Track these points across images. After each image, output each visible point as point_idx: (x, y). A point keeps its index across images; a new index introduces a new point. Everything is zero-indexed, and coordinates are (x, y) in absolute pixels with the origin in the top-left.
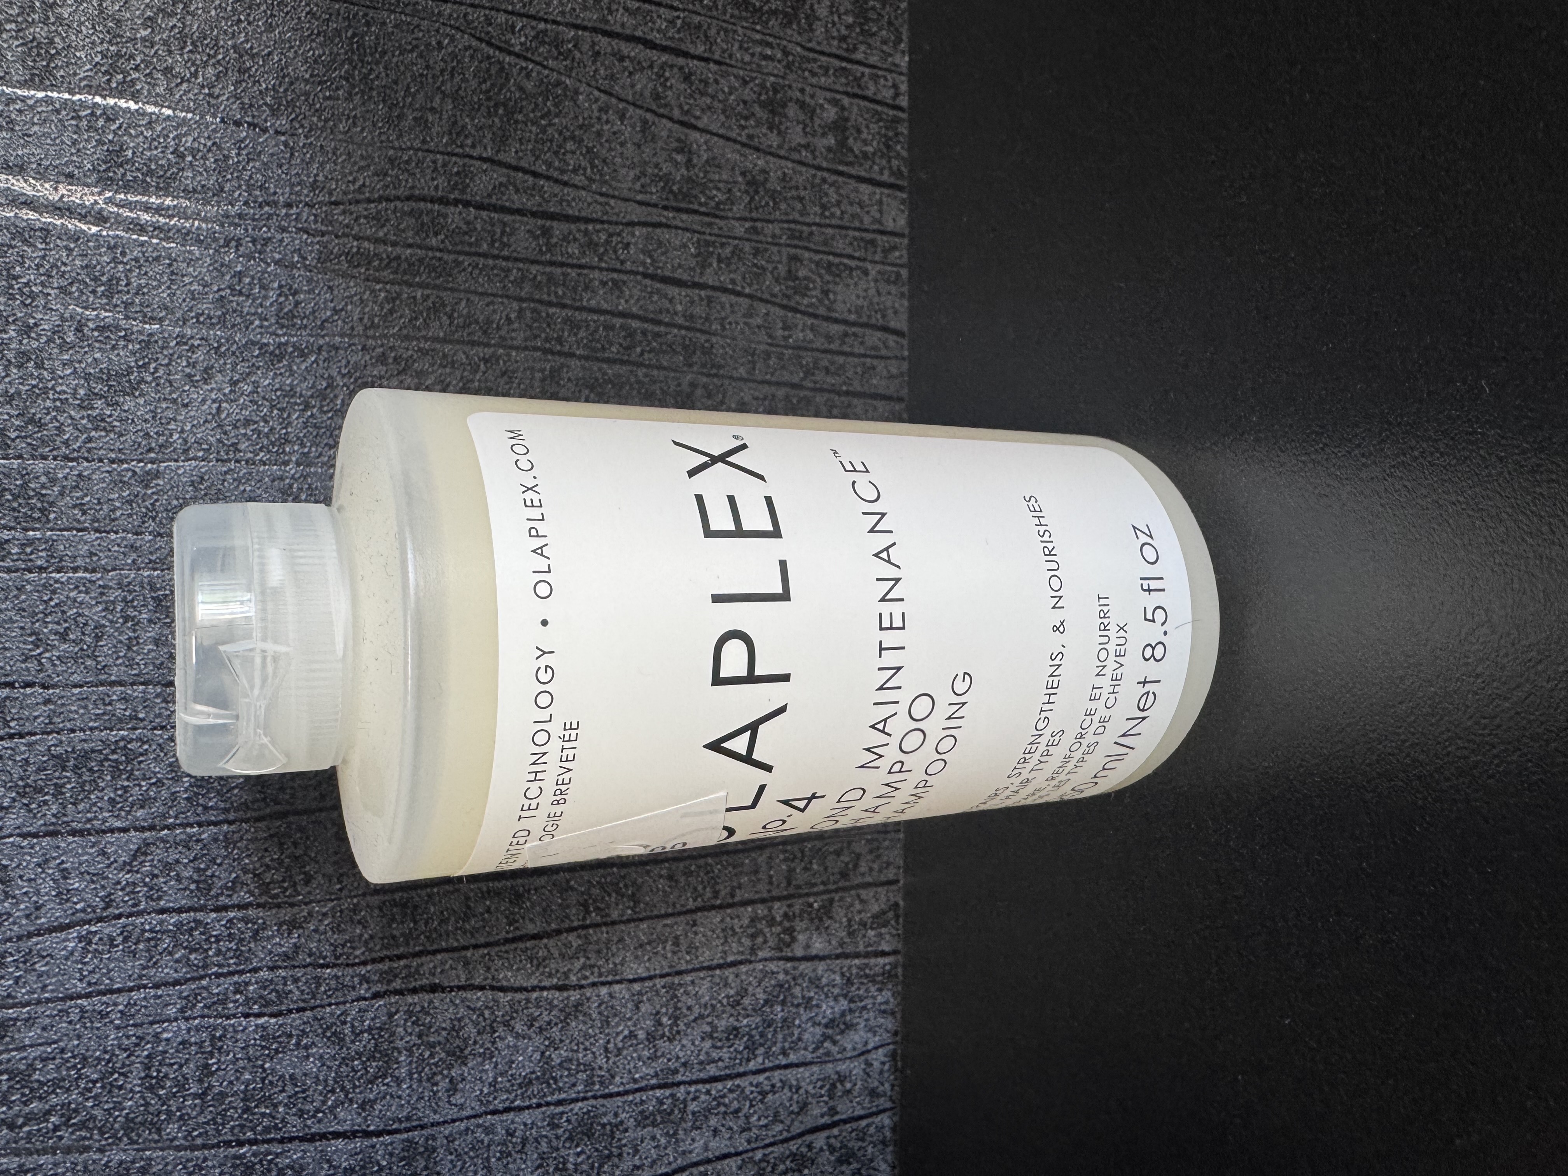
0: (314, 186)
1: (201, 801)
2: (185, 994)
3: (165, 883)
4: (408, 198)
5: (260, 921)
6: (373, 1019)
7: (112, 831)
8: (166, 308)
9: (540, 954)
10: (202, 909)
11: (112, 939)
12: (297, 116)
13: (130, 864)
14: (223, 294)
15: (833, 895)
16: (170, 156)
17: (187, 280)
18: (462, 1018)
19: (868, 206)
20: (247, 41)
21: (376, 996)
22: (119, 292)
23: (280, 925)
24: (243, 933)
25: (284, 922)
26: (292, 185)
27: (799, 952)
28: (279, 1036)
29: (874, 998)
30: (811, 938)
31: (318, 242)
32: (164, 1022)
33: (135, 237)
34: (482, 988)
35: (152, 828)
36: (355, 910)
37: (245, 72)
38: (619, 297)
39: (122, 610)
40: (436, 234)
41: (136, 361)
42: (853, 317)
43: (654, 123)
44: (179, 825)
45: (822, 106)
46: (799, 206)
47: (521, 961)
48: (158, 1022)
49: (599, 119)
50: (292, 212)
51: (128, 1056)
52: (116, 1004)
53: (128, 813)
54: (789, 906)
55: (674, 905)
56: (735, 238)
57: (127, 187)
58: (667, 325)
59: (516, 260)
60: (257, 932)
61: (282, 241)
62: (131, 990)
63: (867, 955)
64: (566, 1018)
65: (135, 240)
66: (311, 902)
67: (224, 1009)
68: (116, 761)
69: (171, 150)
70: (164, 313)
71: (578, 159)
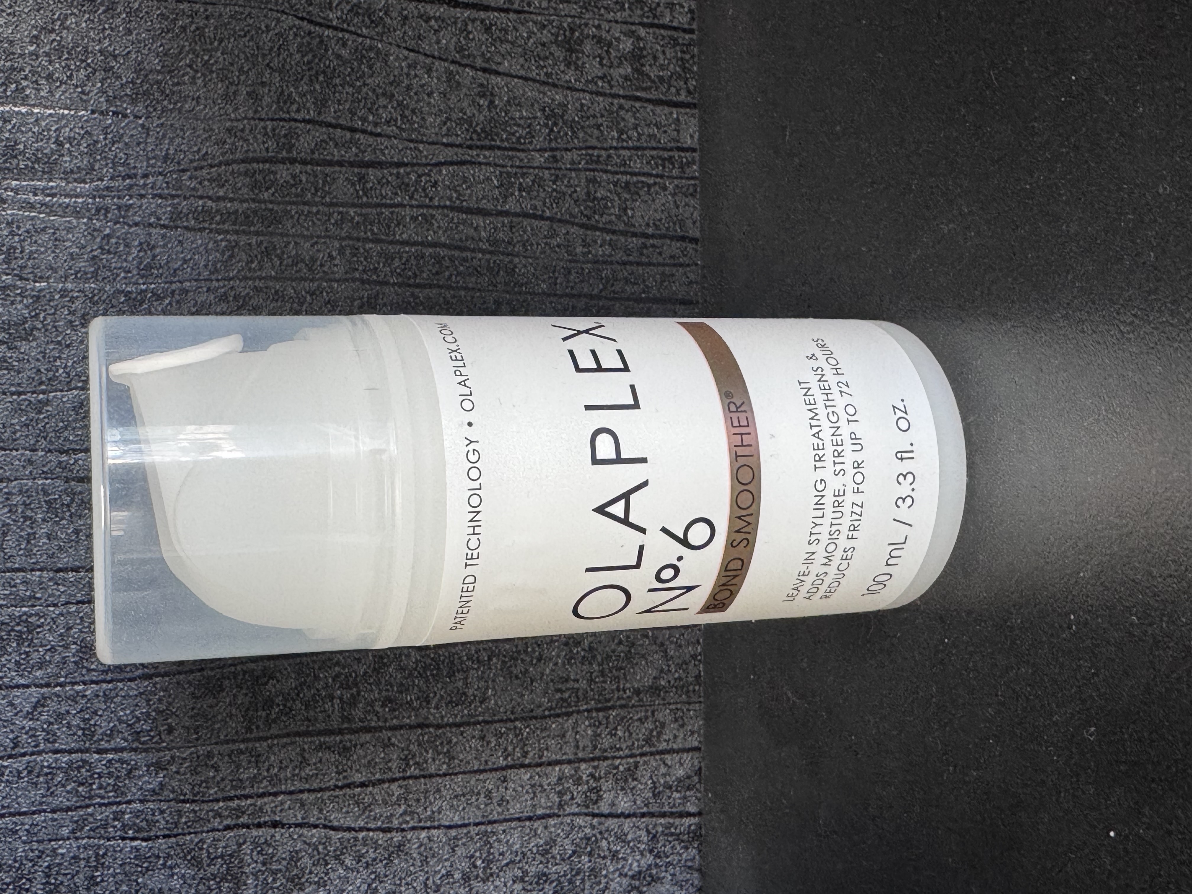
0: (166, 158)
1: (85, 664)
2: (75, 819)
3: (58, 729)
4: (243, 161)
5: (133, 763)
6: (224, 847)
7: (18, 686)
8: (52, 268)
9: (366, 800)
10: (87, 751)
11: (19, 772)
12: (151, 102)
13: (32, 713)
14: (95, 253)
15: (638, 759)
16: (53, 146)
17: (68, 244)
18: (300, 850)
19: (665, 126)
20: (110, 45)
21: (228, 828)
22: (16, 258)
23: (148, 766)
24: (119, 771)
25: (152, 764)
26: (149, 159)
27: (606, 810)
28: (149, 857)
29: (681, 855)
30: (617, 797)
31: (170, 205)
32: (59, 840)
33: (26, 214)
34: (316, 826)
35: (48, 685)
36: (210, 755)
37: (109, 71)
38: (428, 230)
39: (22, 512)
40: (267, 189)
41: (29, 314)
42: (650, 231)
43: (458, 73)
44: (69, 683)
45: (618, 39)
46: (596, 132)
47: (349, 805)
48: (55, 840)
49: (408, 75)
50: (148, 182)
51: (33, 866)
52: (23, 824)
53: (30, 673)
54: (595, 768)
55: (486, 762)
56: (534, 168)
57: (20, 174)
58: (473, 251)
59: (336, 205)
60: (130, 772)
61: (140, 207)
62: (34, 813)
63: (672, 815)
64: (390, 856)
65: (27, 216)
66: (174, 748)
67: (106, 832)
68: (20, 632)
69: (53, 140)
70: (50, 273)
71: (390, 112)
